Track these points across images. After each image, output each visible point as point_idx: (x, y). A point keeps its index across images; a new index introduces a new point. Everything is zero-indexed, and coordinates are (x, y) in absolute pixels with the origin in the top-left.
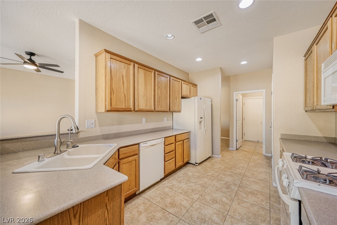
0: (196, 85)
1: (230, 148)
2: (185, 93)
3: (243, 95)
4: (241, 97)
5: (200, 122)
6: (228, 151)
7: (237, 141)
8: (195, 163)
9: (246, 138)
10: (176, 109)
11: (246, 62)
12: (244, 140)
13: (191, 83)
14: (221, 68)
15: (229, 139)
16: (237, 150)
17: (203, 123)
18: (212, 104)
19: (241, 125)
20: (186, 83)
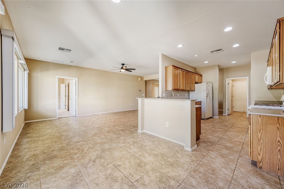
0: (202, 75)
1: (223, 114)
2: (197, 80)
3: (233, 80)
4: (231, 81)
5: (207, 96)
6: (222, 115)
7: (228, 110)
8: (204, 119)
9: (234, 110)
10: (193, 89)
11: (235, 62)
12: (233, 111)
13: (199, 75)
14: (218, 65)
15: (223, 111)
16: (228, 116)
17: (208, 97)
18: (212, 87)
19: (231, 100)
20: (197, 75)
